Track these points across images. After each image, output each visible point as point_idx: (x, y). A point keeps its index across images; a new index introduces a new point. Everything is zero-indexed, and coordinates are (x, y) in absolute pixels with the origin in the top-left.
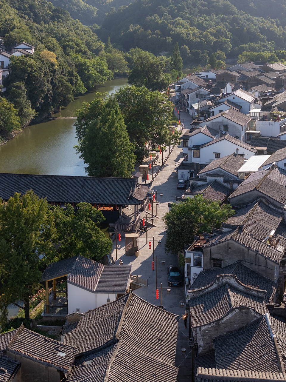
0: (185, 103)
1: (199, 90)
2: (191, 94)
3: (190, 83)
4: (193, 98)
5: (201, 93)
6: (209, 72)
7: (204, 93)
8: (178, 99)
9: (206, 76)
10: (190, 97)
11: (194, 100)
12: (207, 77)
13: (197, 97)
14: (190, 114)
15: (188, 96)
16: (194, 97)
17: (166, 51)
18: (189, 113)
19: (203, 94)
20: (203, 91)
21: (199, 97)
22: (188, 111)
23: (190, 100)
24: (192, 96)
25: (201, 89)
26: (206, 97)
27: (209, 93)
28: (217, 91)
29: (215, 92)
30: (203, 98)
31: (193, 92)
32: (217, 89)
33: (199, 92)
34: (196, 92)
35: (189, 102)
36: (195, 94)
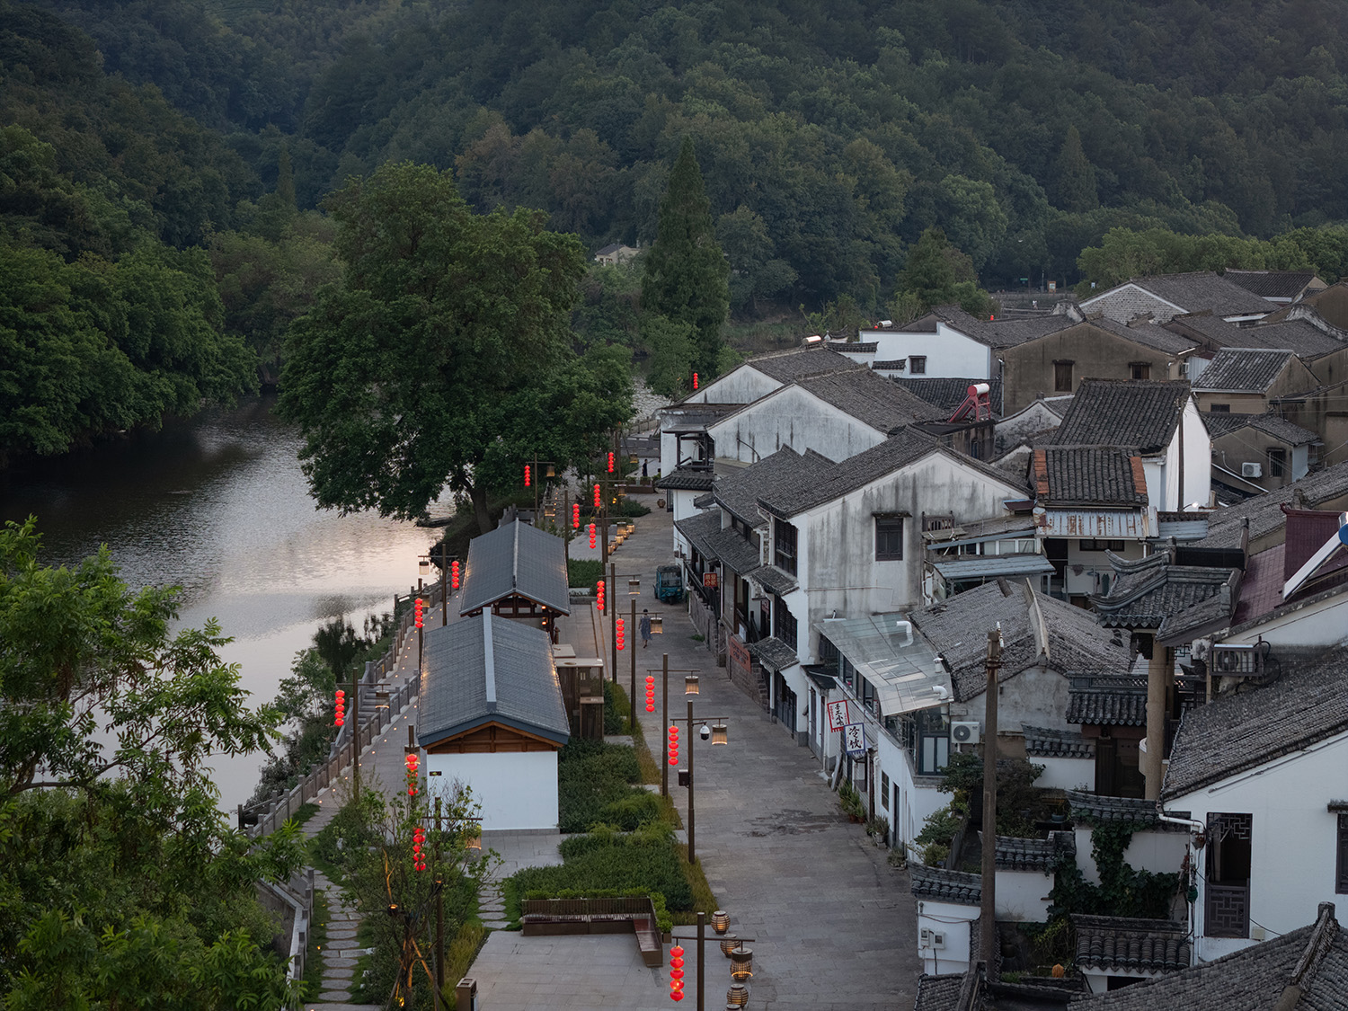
0: (754, 607)
1: (909, 470)
2: (817, 513)
3: (801, 406)
4: (844, 559)
5: (933, 504)
6: (934, 331)
7: (961, 508)
8: (686, 550)
9: (908, 363)
10: (812, 553)
11: (853, 575)
12: (922, 370)
13: (888, 547)
14: (806, 740)
15: (787, 536)
16: (853, 549)
17: (631, 244)
18: (802, 724)
19: (952, 520)
20: (954, 486)
21: (915, 546)
22: (787, 696)
23: (811, 578)
24: (837, 535)
25: (931, 466)
26: (982, 544)
27: (1011, 505)
28: (1100, 485)
29: (1080, 494)
30: (949, 557)
31: (847, 497)
32: (1099, 464)
33: (909, 493)
34: (875, 492)
35: (797, 604)
36: (867, 513)
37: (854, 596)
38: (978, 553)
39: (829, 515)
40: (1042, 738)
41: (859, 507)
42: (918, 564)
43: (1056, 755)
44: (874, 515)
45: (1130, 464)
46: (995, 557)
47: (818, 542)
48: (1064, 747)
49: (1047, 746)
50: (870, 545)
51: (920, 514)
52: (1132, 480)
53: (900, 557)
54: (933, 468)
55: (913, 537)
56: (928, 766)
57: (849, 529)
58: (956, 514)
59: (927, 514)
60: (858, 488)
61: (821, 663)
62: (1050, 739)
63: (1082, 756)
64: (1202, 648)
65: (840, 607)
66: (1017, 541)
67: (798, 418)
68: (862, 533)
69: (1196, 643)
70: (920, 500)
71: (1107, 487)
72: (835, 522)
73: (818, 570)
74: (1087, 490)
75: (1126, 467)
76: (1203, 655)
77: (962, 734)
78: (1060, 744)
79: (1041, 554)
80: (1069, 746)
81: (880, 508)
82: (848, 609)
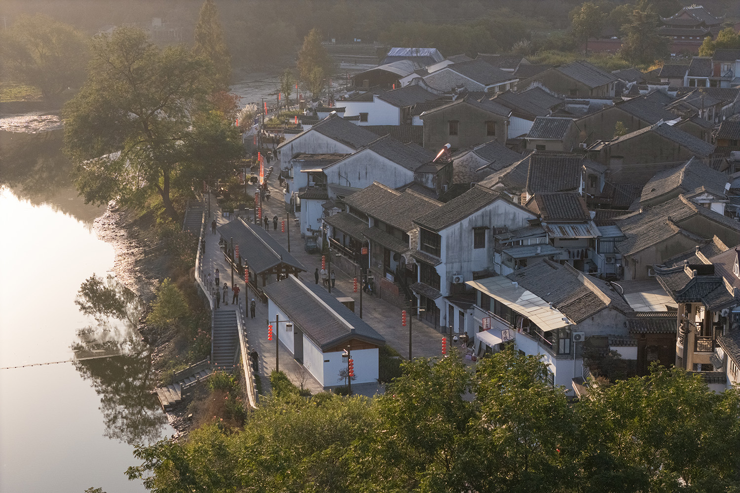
1: (488, 208)
2: (450, 229)
3: (371, 159)
4: (461, 249)
5: (497, 223)
7: (509, 224)
9: (360, 117)
10: (448, 247)
11: (465, 256)
12: (367, 121)
13: (479, 243)
15: (431, 238)
16: (465, 244)
19: (506, 229)
20: (506, 214)
21: (490, 241)
23: (447, 258)
24: (458, 238)
25: (497, 205)
26: (522, 241)
27: (530, 221)
28: (568, 211)
29: (561, 216)
30: (509, 247)
31: (462, 221)
32: (565, 201)
33: (488, 218)
34: (474, 218)
35: (441, 270)
36: (471, 228)
37: (465, 265)
38: (521, 244)
39: (455, 229)
40: (616, 339)
41: (467, 225)
42: (491, 249)
43: (622, 346)
44: (473, 228)
45: (579, 201)
46: (528, 246)
47: (450, 242)
48: (625, 342)
49: (618, 342)
50: (472, 242)
51: (492, 227)
52: (582, 209)
53: (484, 247)
54: (498, 206)
55: (489, 238)
56: (562, 351)
57: (463, 236)
58: (507, 226)
59: (495, 227)
60: (467, 217)
61: (451, 295)
62: (619, 339)
63: (633, 346)
64: (726, 312)
65: (459, 270)
66: (538, 238)
67: (369, 165)
68: (469, 237)
69: (723, 311)
70: (492, 221)
71: (572, 213)
72: (457, 233)
73: (450, 254)
74: (563, 214)
75: (578, 203)
76: (726, 315)
77: (578, 338)
78: (623, 341)
79: (549, 244)
80: (627, 342)
81: (476, 225)
82: (462, 271)
